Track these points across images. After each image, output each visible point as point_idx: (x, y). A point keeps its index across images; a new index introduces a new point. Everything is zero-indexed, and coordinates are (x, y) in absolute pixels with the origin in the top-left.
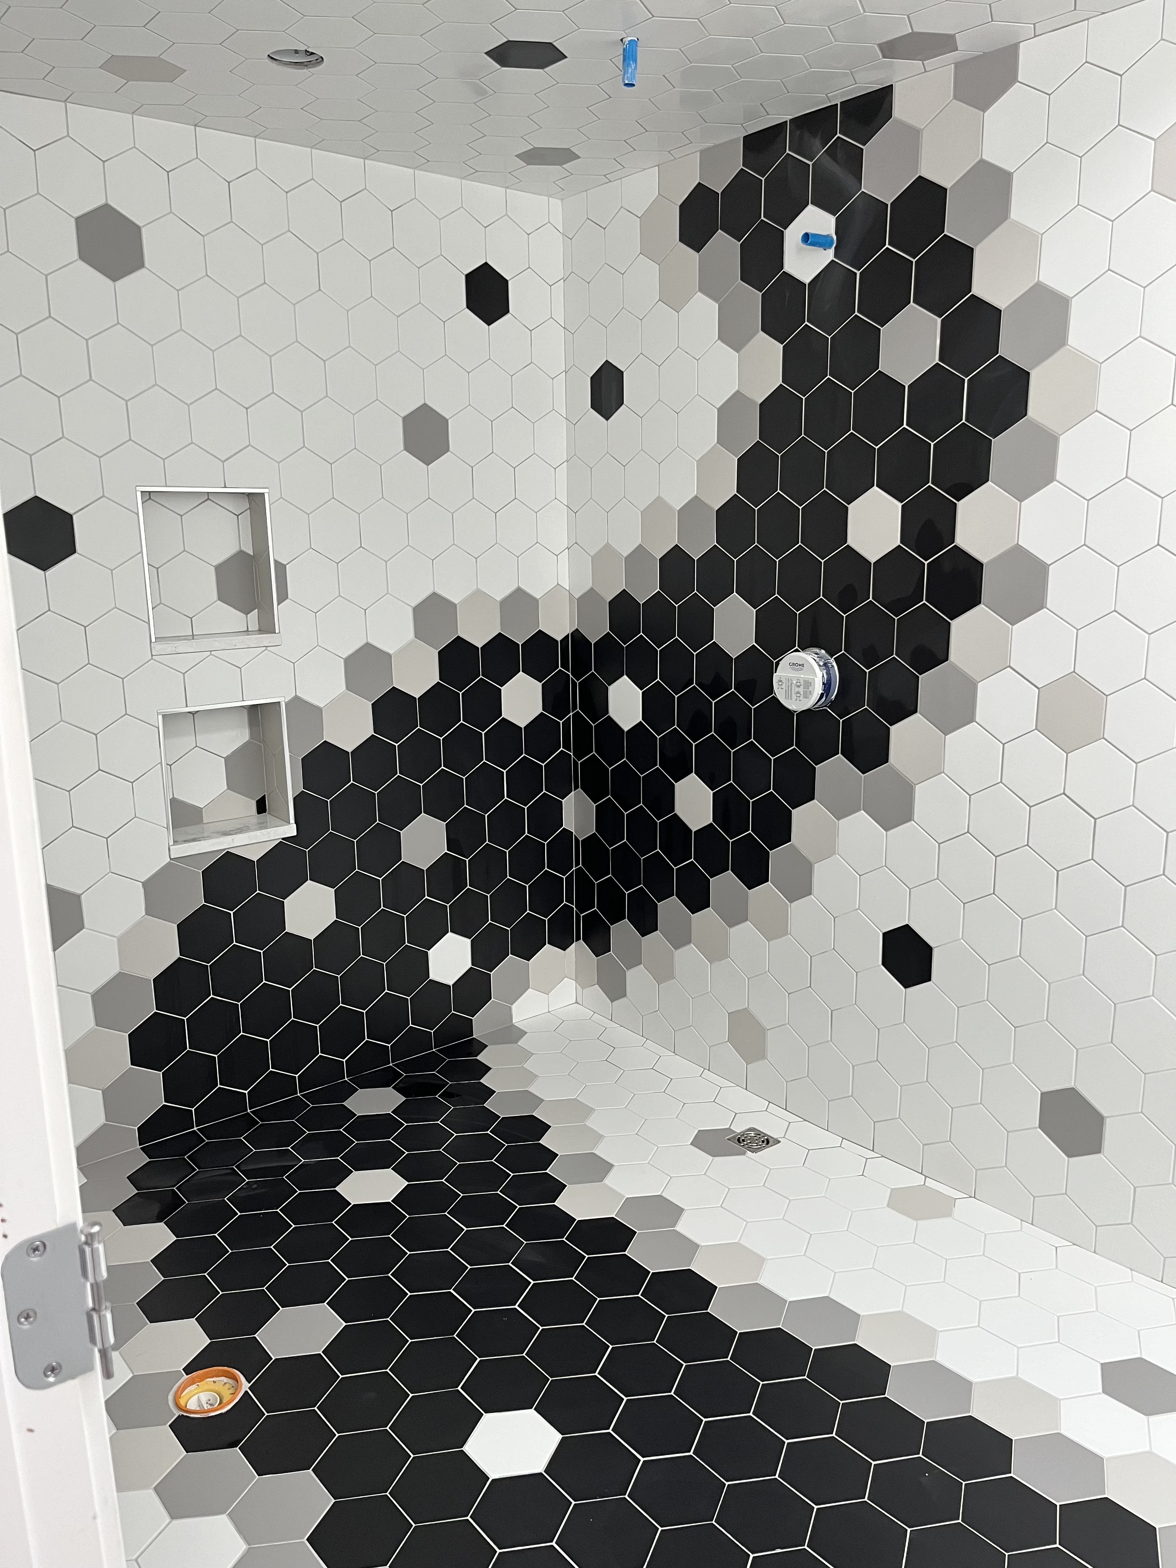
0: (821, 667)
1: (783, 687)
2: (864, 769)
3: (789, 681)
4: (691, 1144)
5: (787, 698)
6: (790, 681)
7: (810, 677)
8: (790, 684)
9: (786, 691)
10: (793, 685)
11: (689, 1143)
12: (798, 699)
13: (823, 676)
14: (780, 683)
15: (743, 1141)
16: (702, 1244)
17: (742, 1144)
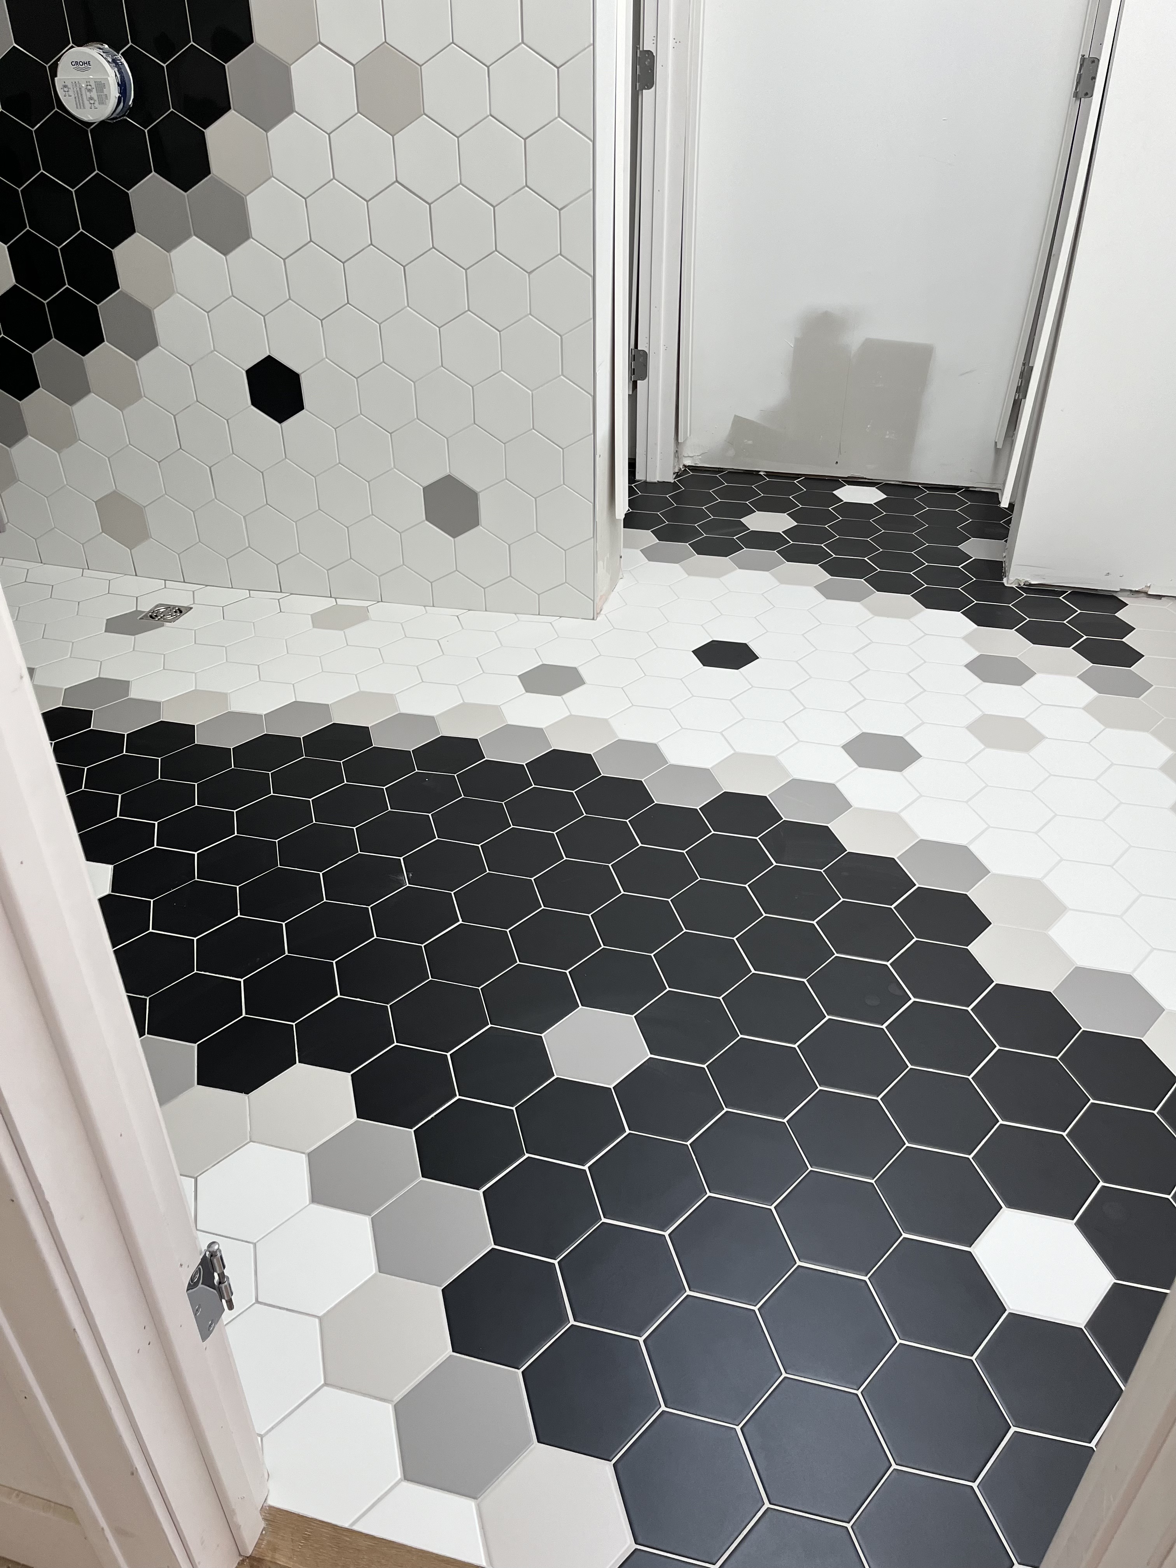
0: (111, 64)
1: (71, 93)
2: (186, 187)
3: (76, 85)
4: (105, 632)
5: (79, 107)
6: (78, 85)
7: (99, 76)
8: (78, 89)
9: (75, 98)
10: (83, 90)
11: (103, 631)
12: (93, 107)
13: (116, 75)
14: (66, 89)
15: (156, 616)
16: (163, 700)
17: (157, 619)
